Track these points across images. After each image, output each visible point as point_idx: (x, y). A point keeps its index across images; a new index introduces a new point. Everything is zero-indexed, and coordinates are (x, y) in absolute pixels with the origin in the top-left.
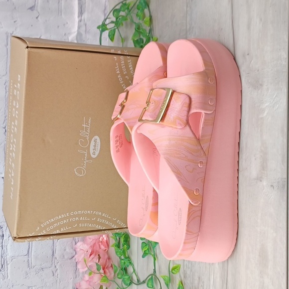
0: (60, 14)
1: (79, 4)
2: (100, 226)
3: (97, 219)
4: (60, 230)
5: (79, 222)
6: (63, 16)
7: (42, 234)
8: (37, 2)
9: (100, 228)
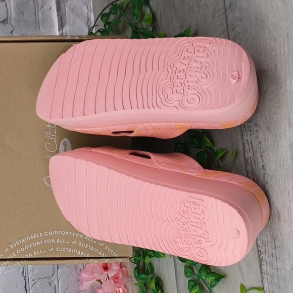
0: (38, 28)
1: (58, 15)
2: (82, 253)
3: (78, 243)
4: (33, 254)
5: (55, 245)
6: (41, 29)
7: (12, 257)
8: (9, 15)
9: (82, 254)
